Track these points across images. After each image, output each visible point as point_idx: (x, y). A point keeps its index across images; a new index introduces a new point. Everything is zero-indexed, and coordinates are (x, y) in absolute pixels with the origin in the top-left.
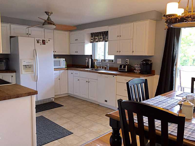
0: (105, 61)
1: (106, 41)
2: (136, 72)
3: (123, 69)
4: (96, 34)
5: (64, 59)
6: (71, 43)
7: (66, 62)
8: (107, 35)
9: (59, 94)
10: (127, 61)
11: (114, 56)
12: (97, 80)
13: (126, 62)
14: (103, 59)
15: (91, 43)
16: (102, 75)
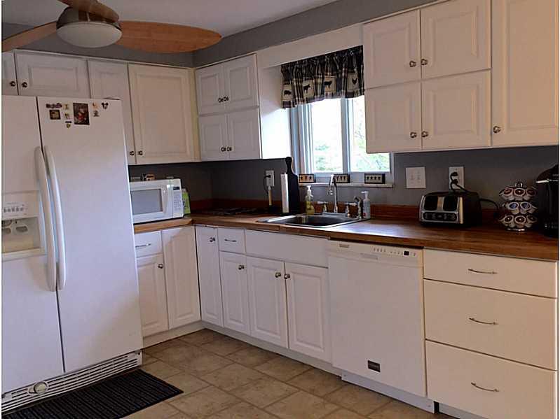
0: (349, 182)
1: (352, 95)
2: (513, 225)
3: (442, 214)
4: (305, 67)
5: (178, 182)
6: (202, 115)
7: (187, 194)
8: (353, 68)
9: (165, 328)
10: (455, 174)
11: (387, 155)
12: (327, 268)
13: (454, 178)
14: (340, 171)
15: (284, 108)
16: (347, 247)
